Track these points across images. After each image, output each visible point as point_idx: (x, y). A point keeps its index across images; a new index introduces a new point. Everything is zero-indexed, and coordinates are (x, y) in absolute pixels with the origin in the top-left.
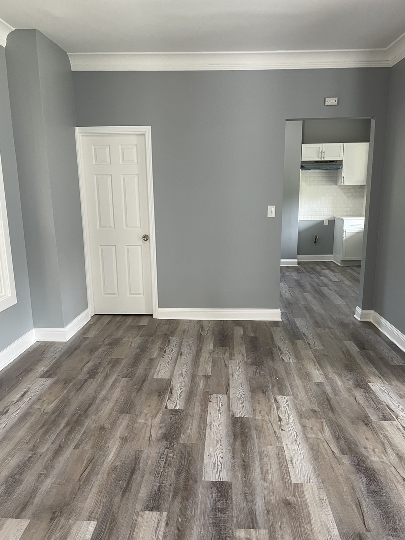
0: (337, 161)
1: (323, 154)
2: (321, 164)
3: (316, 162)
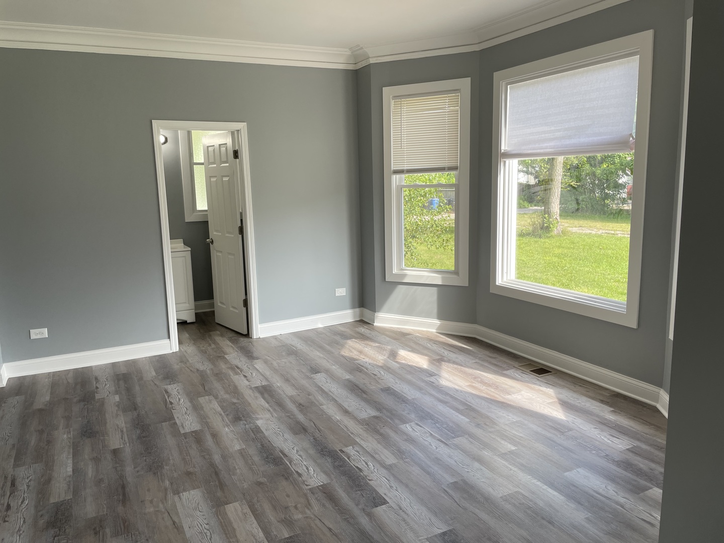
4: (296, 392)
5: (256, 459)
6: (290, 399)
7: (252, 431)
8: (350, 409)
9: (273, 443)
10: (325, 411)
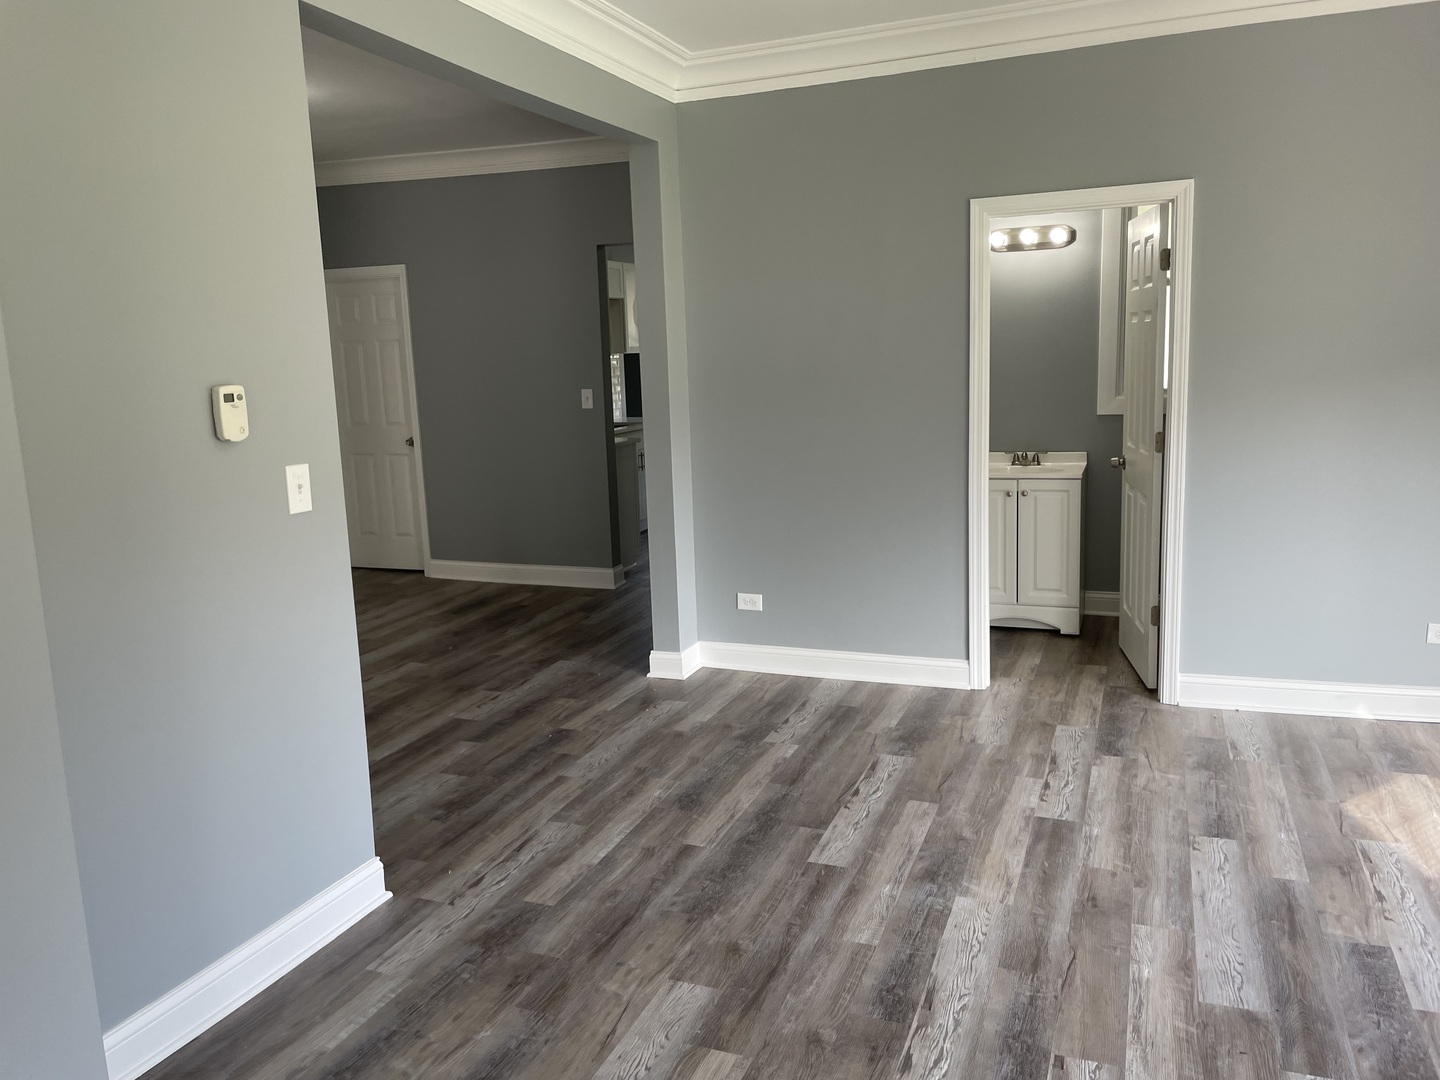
4: (1115, 866)
5: (869, 981)
6: (1084, 876)
7: (928, 915)
8: (1201, 963)
9: (935, 963)
10: (1135, 940)
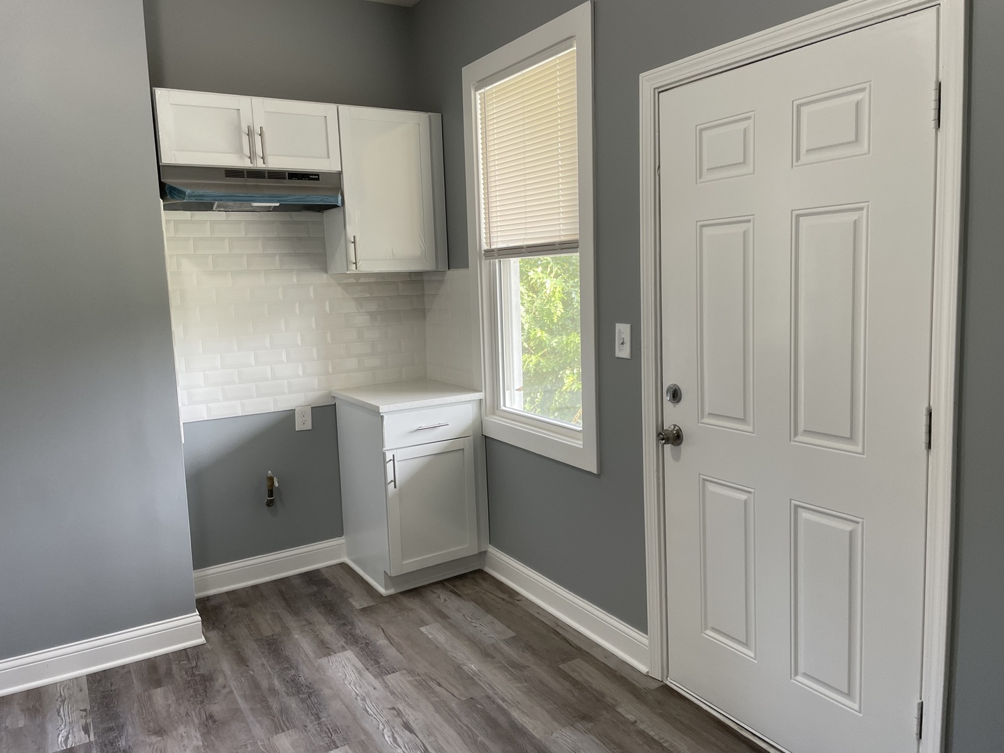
0: (317, 175)
1: (258, 139)
2: (252, 182)
3: (232, 173)
